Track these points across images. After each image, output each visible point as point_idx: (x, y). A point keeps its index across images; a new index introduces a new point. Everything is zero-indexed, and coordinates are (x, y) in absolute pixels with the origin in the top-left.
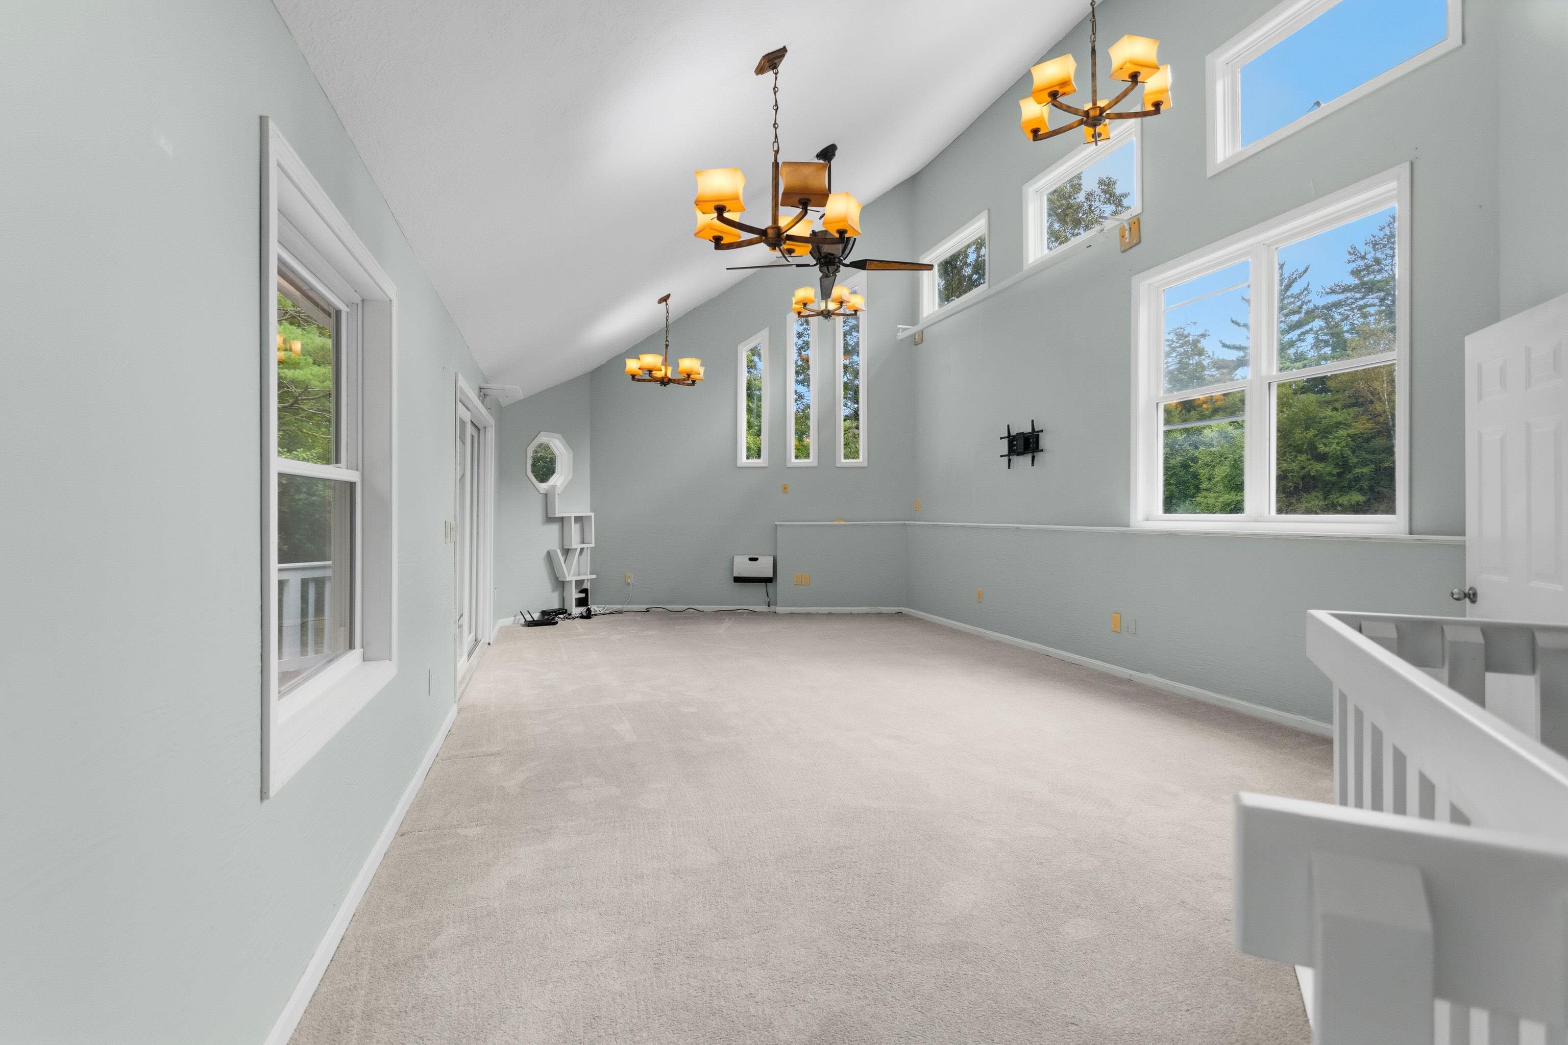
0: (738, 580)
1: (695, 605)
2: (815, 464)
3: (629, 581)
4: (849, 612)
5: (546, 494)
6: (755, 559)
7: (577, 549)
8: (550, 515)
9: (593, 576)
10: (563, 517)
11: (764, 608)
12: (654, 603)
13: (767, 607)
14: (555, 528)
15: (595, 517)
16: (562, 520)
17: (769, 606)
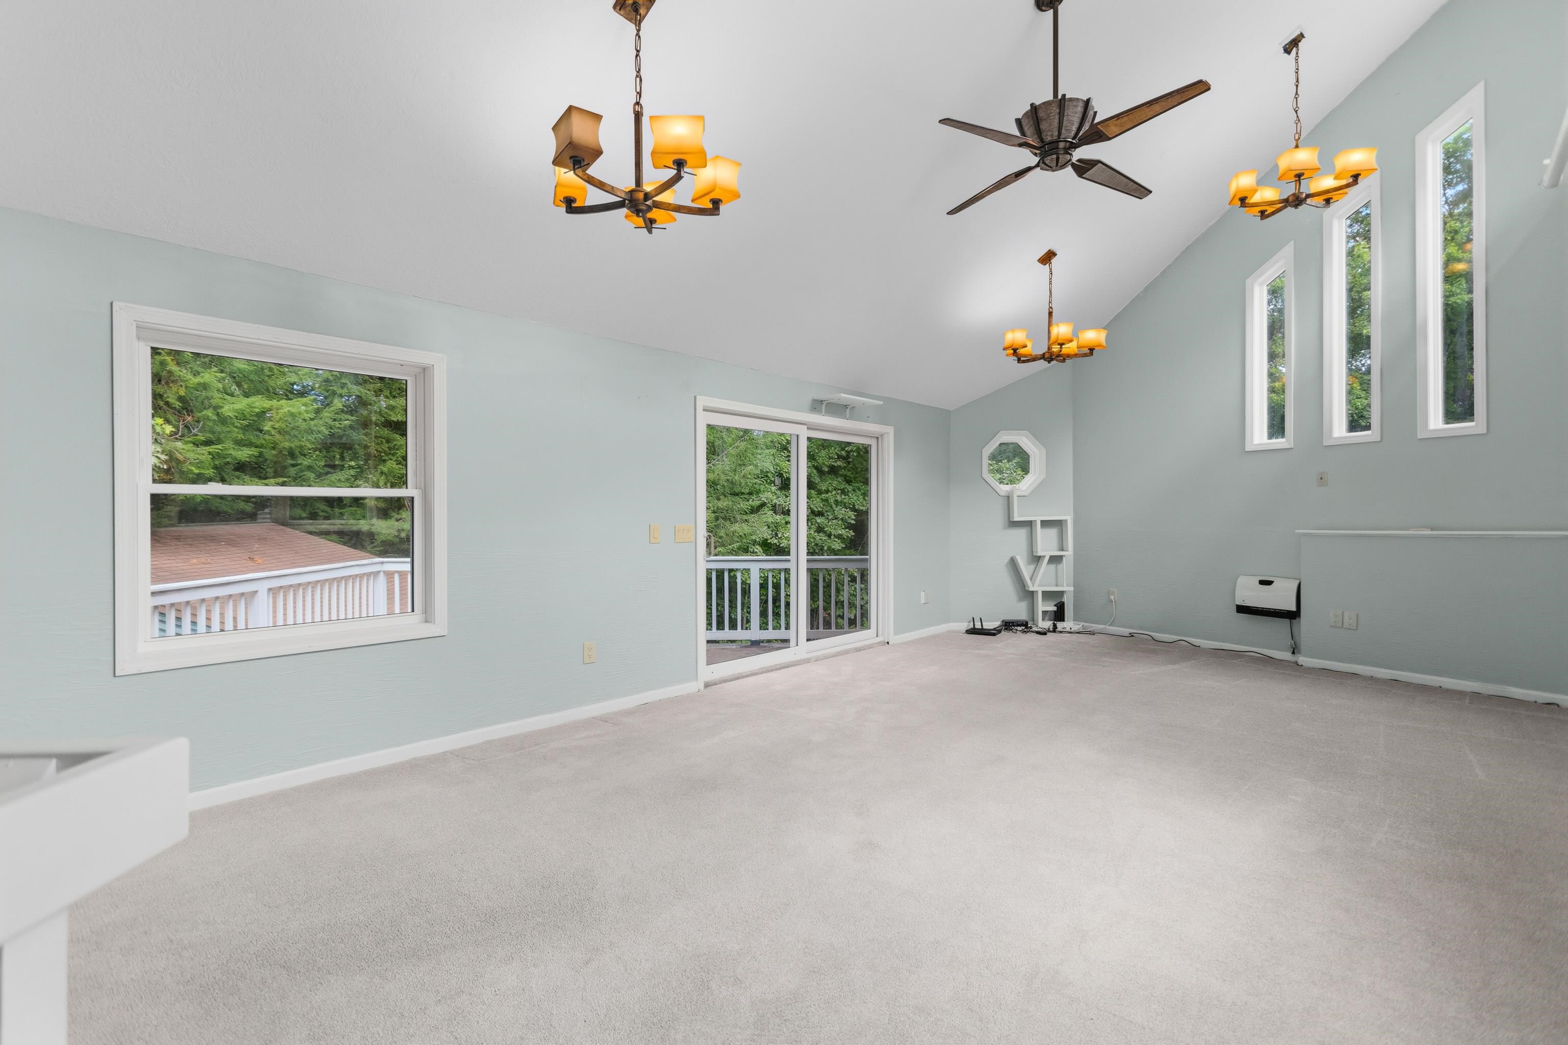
0: (1241, 609)
1: (1187, 637)
2: (1377, 438)
3: (1112, 597)
4: (1437, 685)
5: (1008, 497)
6: (1269, 583)
7: (1045, 556)
8: (1011, 520)
9: (1070, 588)
10: (1031, 521)
11: (1287, 656)
12: (1141, 628)
13: (1290, 654)
14: (1023, 532)
15: (1075, 522)
16: (1030, 524)
17: (1293, 653)
